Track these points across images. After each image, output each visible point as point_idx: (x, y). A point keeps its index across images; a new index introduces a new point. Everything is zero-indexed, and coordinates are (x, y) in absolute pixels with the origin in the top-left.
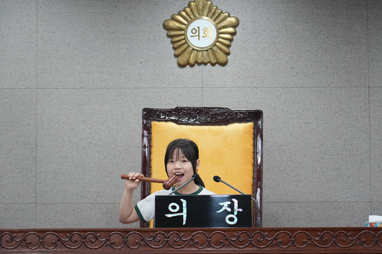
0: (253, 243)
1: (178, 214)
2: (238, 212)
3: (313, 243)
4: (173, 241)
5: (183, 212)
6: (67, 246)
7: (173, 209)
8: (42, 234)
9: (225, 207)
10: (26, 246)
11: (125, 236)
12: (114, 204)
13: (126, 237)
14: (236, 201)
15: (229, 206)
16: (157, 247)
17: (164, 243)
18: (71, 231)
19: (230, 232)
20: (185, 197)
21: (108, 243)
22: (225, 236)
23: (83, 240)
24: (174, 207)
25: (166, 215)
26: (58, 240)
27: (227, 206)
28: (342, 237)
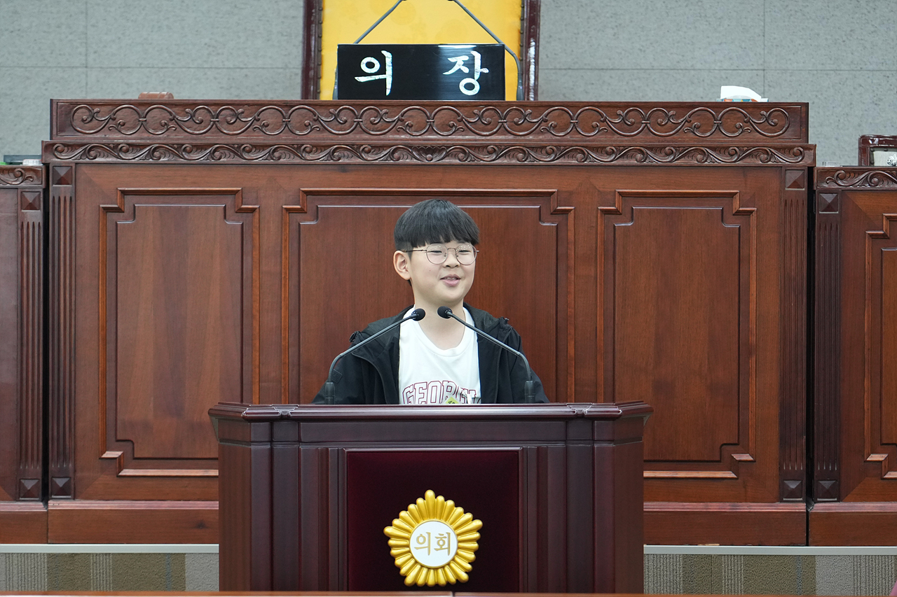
0: (506, 126)
1: (377, 77)
2: (481, 73)
3: (610, 129)
4: (369, 122)
5: (385, 74)
6: (186, 129)
7: (369, 70)
8: (143, 108)
9: (459, 65)
10: (117, 129)
11: (287, 113)
12: (245, 70)
13: (288, 115)
14: (478, 56)
15: (465, 64)
16: (341, 132)
17: (354, 126)
18: (193, 104)
19: (466, 109)
20: (389, 48)
21: (257, 125)
22: (459, 115)
23: (214, 120)
24: (370, 65)
25: (356, 78)
26: (171, 120)
27: (463, 63)
28: (659, 118)
